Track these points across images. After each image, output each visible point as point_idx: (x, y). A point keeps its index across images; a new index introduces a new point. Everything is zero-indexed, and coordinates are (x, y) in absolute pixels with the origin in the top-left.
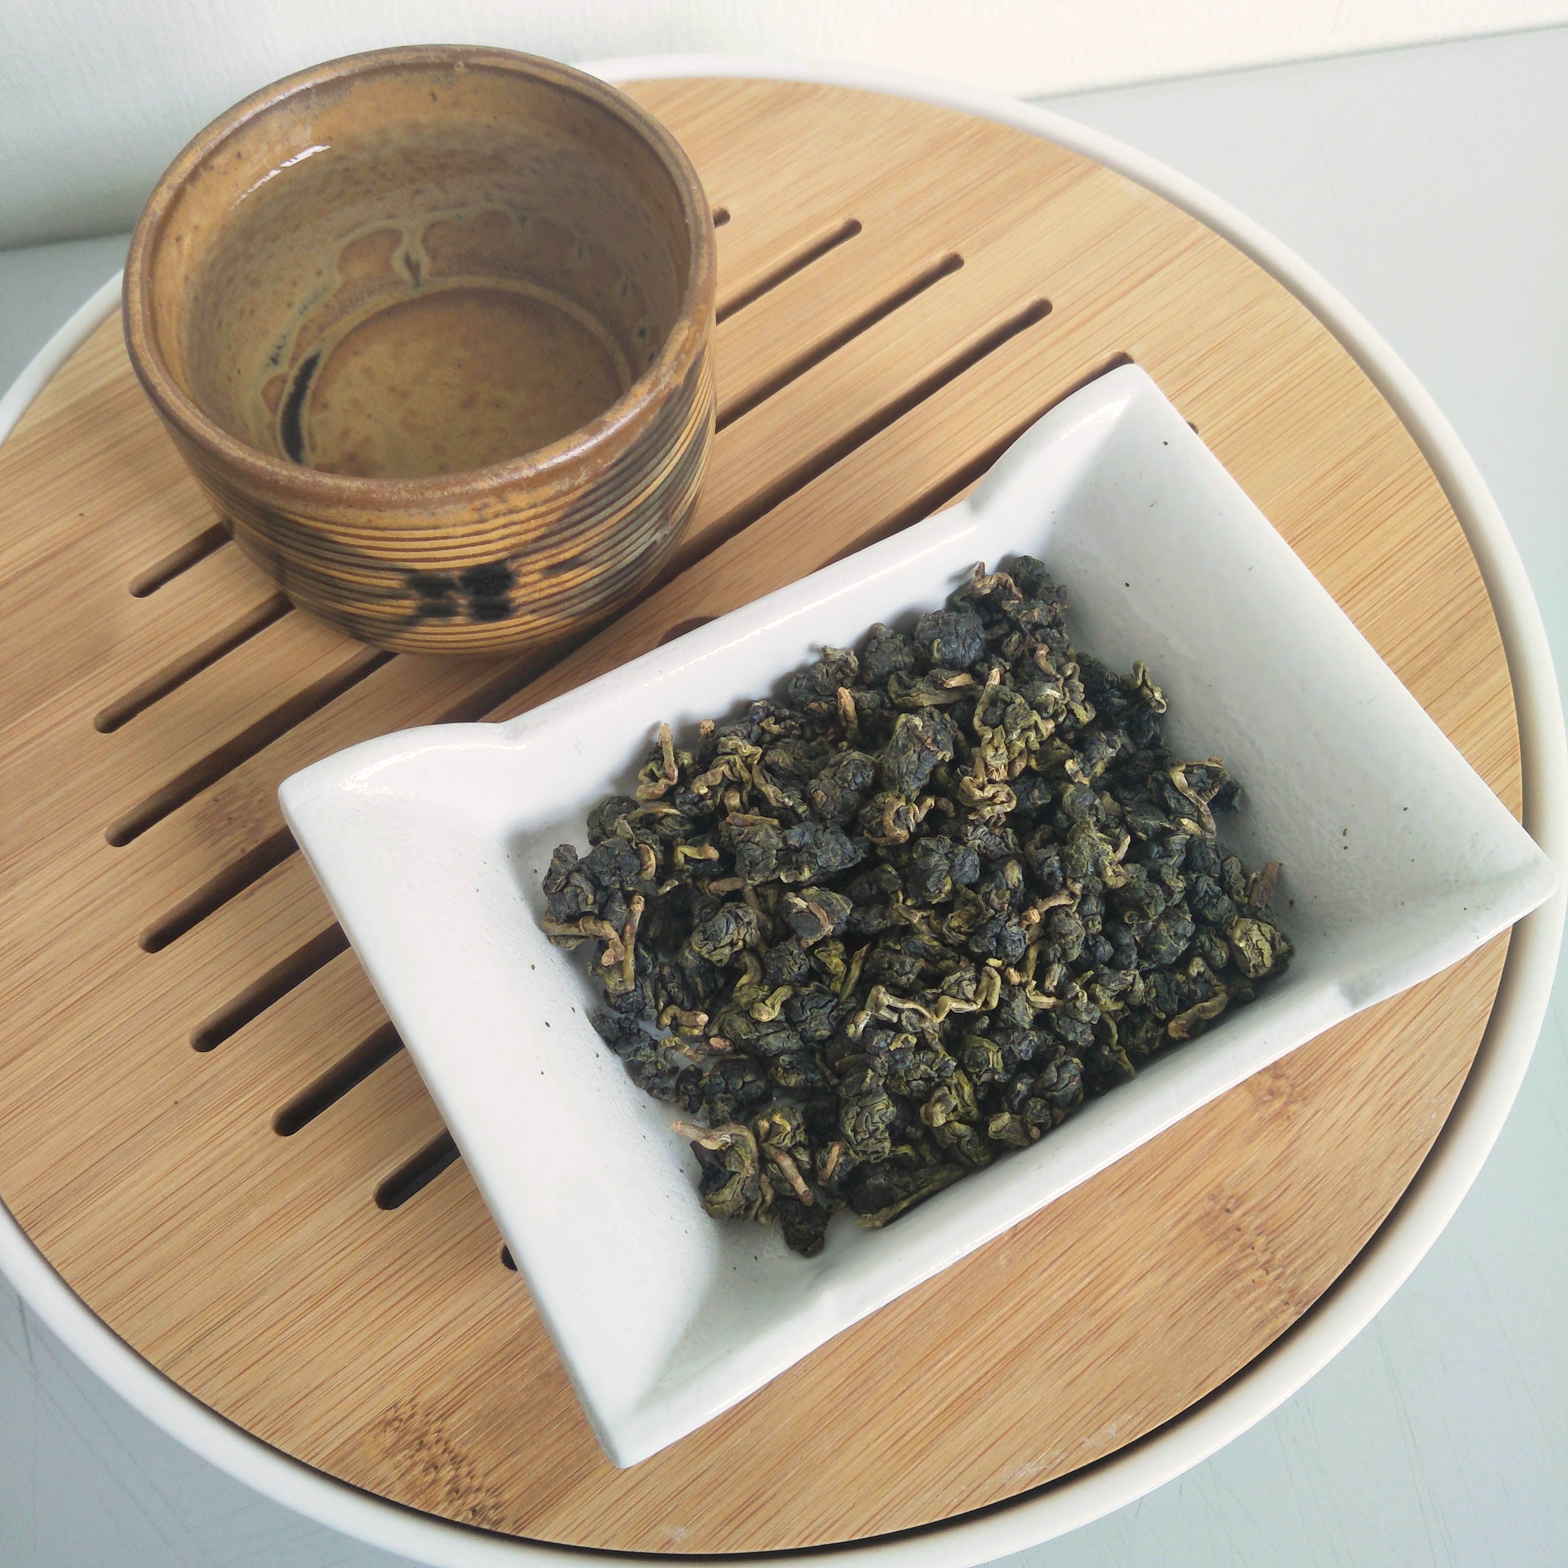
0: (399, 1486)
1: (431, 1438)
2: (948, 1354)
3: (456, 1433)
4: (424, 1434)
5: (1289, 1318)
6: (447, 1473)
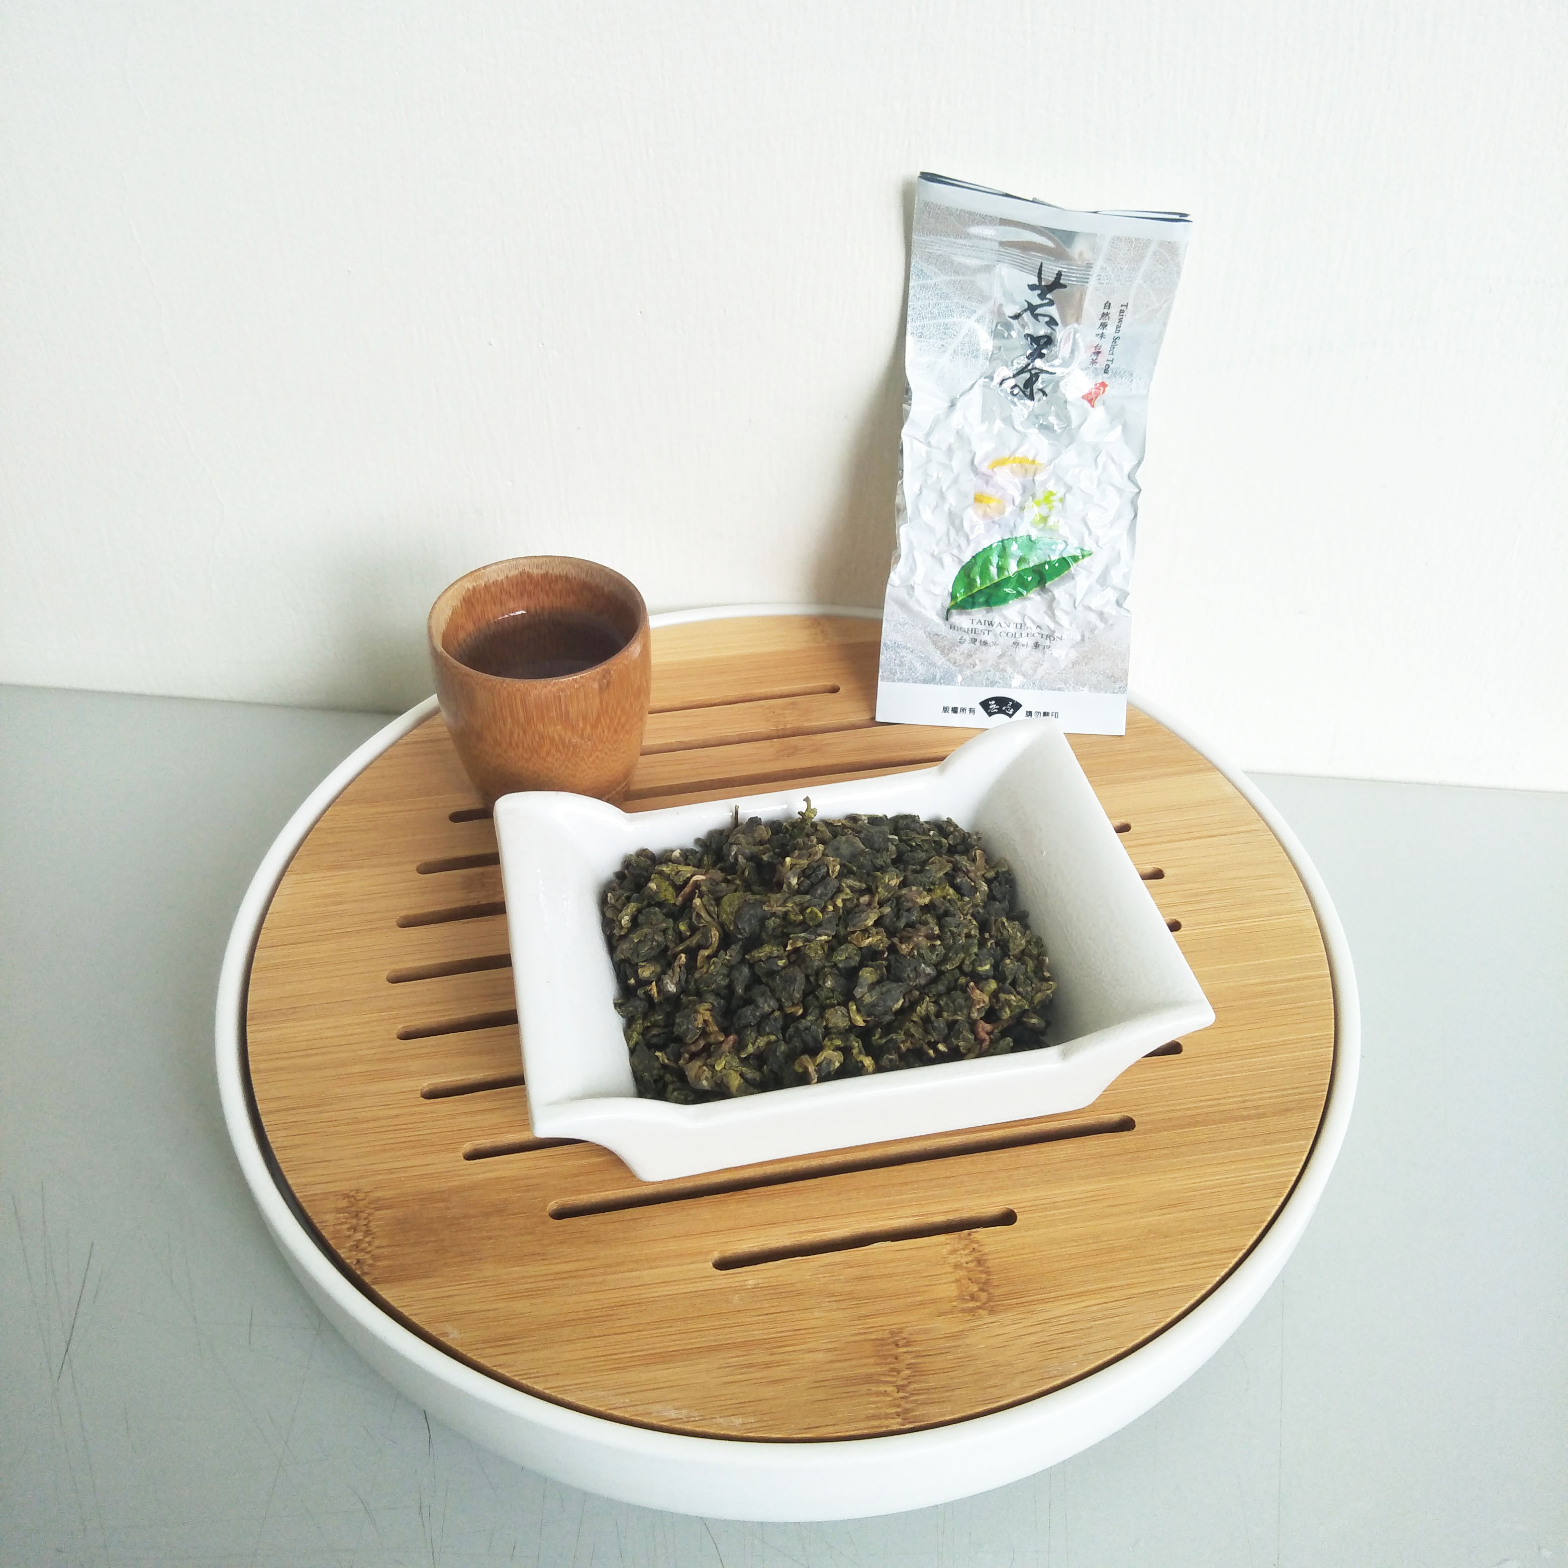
0: (331, 1229)
3: (378, 1220)
4: (361, 1212)
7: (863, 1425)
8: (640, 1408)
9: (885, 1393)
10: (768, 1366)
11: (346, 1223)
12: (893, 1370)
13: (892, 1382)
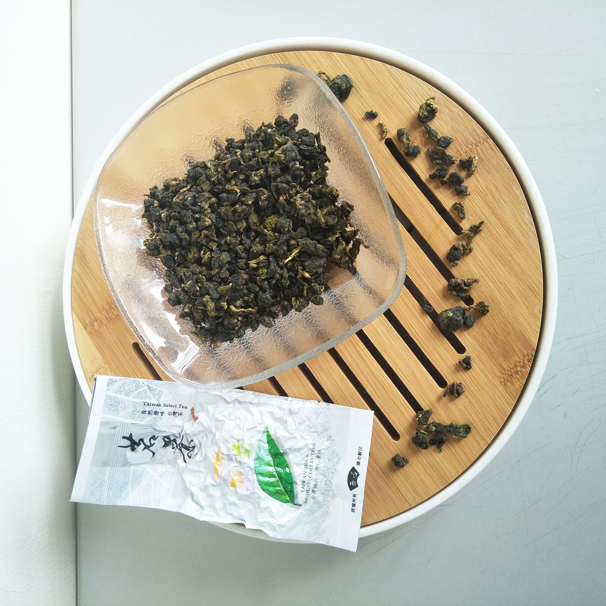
0: (521, 381)
1: (509, 373)
2: (495, 235)
3: (509, 366)
5: (491, 141)
6: (519, 369)
7: (496, 151)
8: (531, 227)
9: (481, 149)
10: (491, 193)
11: (516, 377)
12: (471, 152)
13: (476, 149)
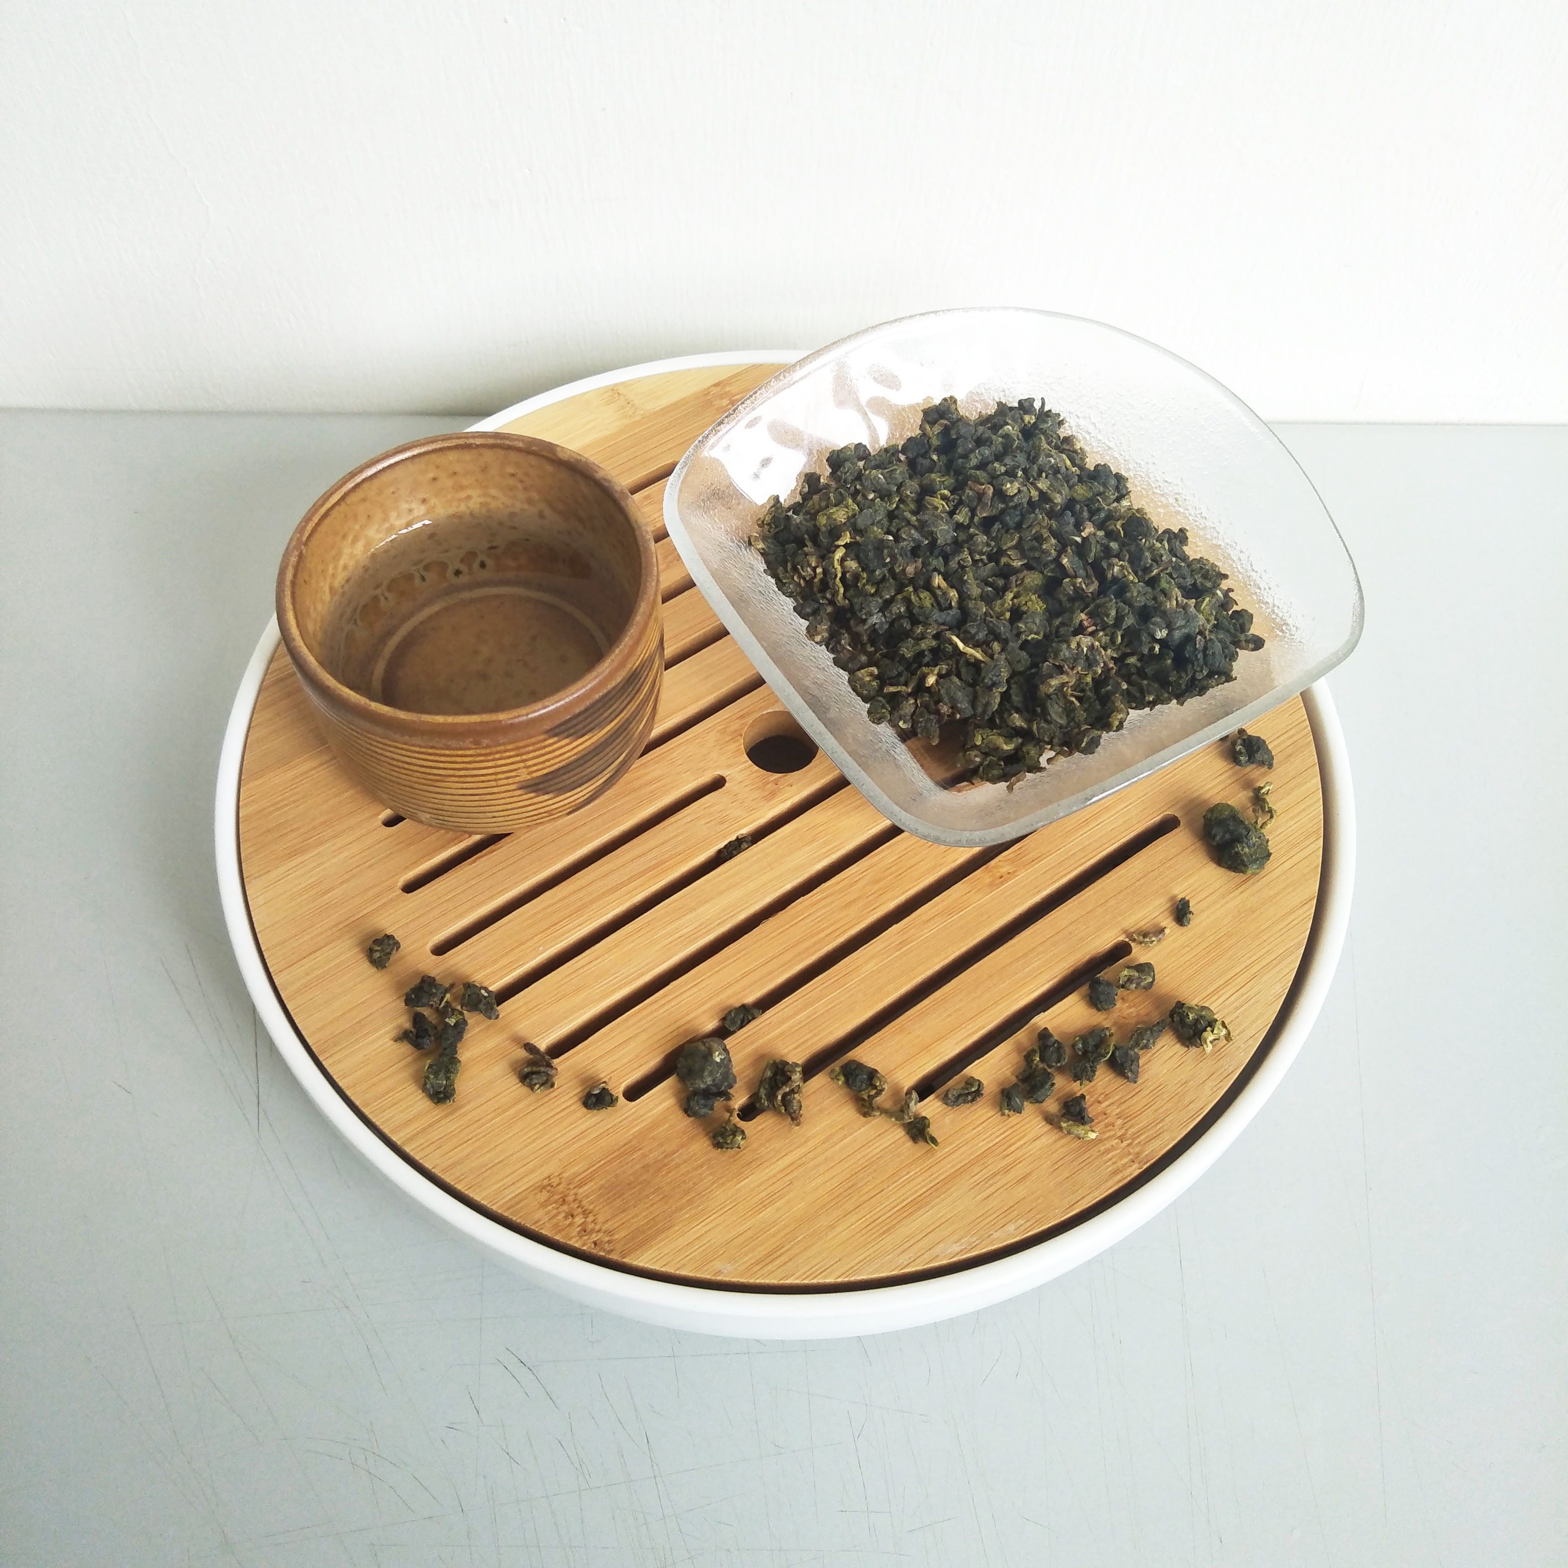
0: (548, 1225)
2: (908, 1173)
3: (587, 1196)
4: (566, 1196)
5: (1135, 1171)
6: (579, 1220)
7: (1111, 1183)
9: (1113, 1148)
10: (1009, 1168)
13: (1113, 1136)
